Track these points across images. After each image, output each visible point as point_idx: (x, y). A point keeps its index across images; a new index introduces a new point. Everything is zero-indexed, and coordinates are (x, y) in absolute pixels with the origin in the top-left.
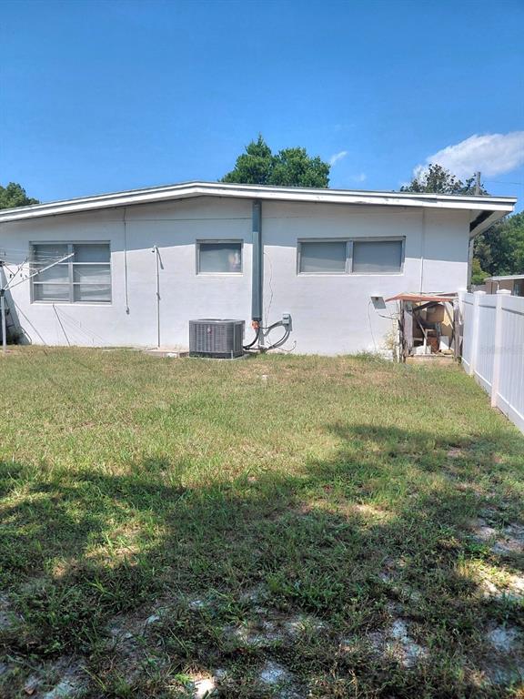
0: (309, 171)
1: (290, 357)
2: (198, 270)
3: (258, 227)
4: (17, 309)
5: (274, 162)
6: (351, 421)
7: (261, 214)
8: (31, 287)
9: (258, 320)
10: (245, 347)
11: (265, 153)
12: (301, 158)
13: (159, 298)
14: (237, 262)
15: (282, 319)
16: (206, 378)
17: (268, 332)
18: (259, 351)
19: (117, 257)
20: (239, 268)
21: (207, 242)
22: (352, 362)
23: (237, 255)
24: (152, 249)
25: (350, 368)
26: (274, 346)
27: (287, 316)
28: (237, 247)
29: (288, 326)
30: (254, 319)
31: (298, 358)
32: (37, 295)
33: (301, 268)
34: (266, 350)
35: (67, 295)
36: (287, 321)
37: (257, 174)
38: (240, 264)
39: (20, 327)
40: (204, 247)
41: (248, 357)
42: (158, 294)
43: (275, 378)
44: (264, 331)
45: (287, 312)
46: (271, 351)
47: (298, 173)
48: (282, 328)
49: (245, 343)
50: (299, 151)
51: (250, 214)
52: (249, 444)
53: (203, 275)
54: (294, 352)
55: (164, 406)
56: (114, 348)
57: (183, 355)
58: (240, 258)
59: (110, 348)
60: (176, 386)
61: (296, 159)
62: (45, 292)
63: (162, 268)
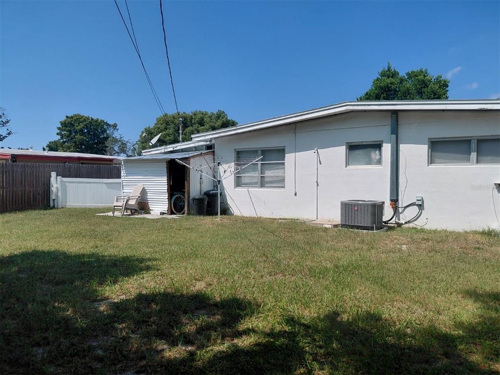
0: (431, 85)
1: (422, 231)
2: (347, 164)
3: (395, 131)
4: (226, 192)
5: (402, 81)
6: (488, 289)
7: (397, 121)
8: (235, 178)
9: (395, 201)
10: (385, 222)
11: (394, 75)
12: (425, 76)
13: (318, 185)
14: (378, 157)
15: (415, 201)
16: (357, 245)
17: (404, 211)
18: (396, 225)
19: (289, 158)
20: (379, 162)
21: (353, 144)
22: (479, 238)
23: (377, 152)
24: (314, 151)
25: (478, 242)
26: (409, 222)
27: (420, 199)
28: (378, 146)
29: (421, 207)
30: (391, 200)
31: (430, 232)
32: (238, 183)
33: (431, 161)
34: (402, 224)
35: (256, 183)
36: (420, 203)
37: (389, 91)
38: (380, 159)
39: (227, 204)
40: (352, 148)
41: (387, 230)
42: (317, 182)
43: (413, 247)
44: (400, 210)
45: (420, 195)
46: (407, 225)
47: (422, 88)
48: (416, 208)
49: (385, 219)
50: (421, 71)
51: (388, 122)
52: (402, 302)
53: (350, 167)
54: (426, 227)
55: (329, 265)
56: (286, 219)
57: (336, 226)
58: (381, 154)
59: (284, 219)
60: (335, 250)
61: (421, 77)
62: (243, 181)
63: (321, 164)
